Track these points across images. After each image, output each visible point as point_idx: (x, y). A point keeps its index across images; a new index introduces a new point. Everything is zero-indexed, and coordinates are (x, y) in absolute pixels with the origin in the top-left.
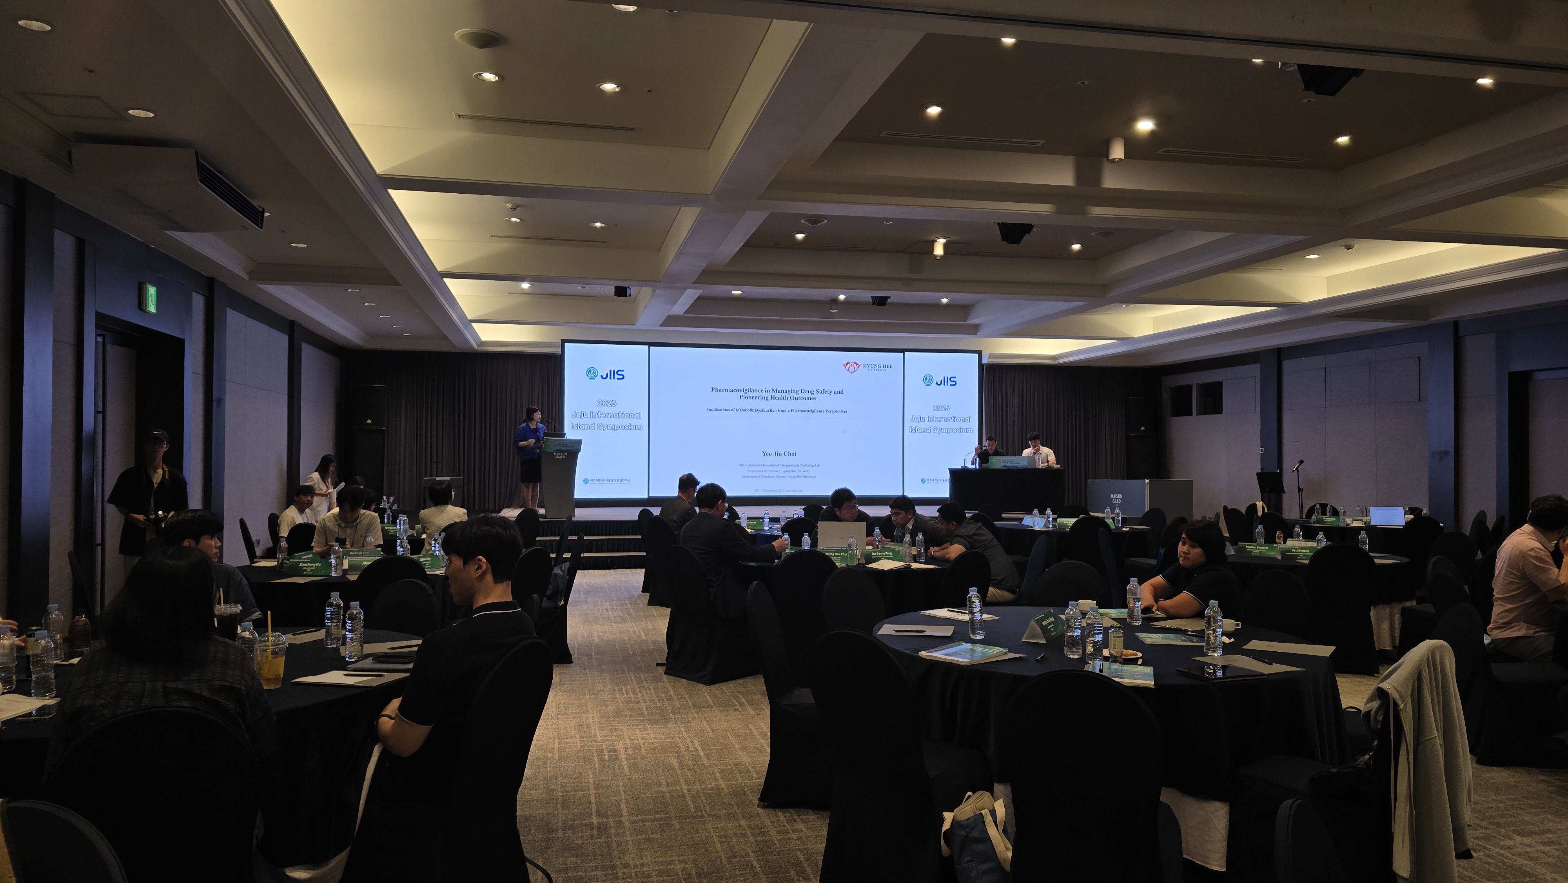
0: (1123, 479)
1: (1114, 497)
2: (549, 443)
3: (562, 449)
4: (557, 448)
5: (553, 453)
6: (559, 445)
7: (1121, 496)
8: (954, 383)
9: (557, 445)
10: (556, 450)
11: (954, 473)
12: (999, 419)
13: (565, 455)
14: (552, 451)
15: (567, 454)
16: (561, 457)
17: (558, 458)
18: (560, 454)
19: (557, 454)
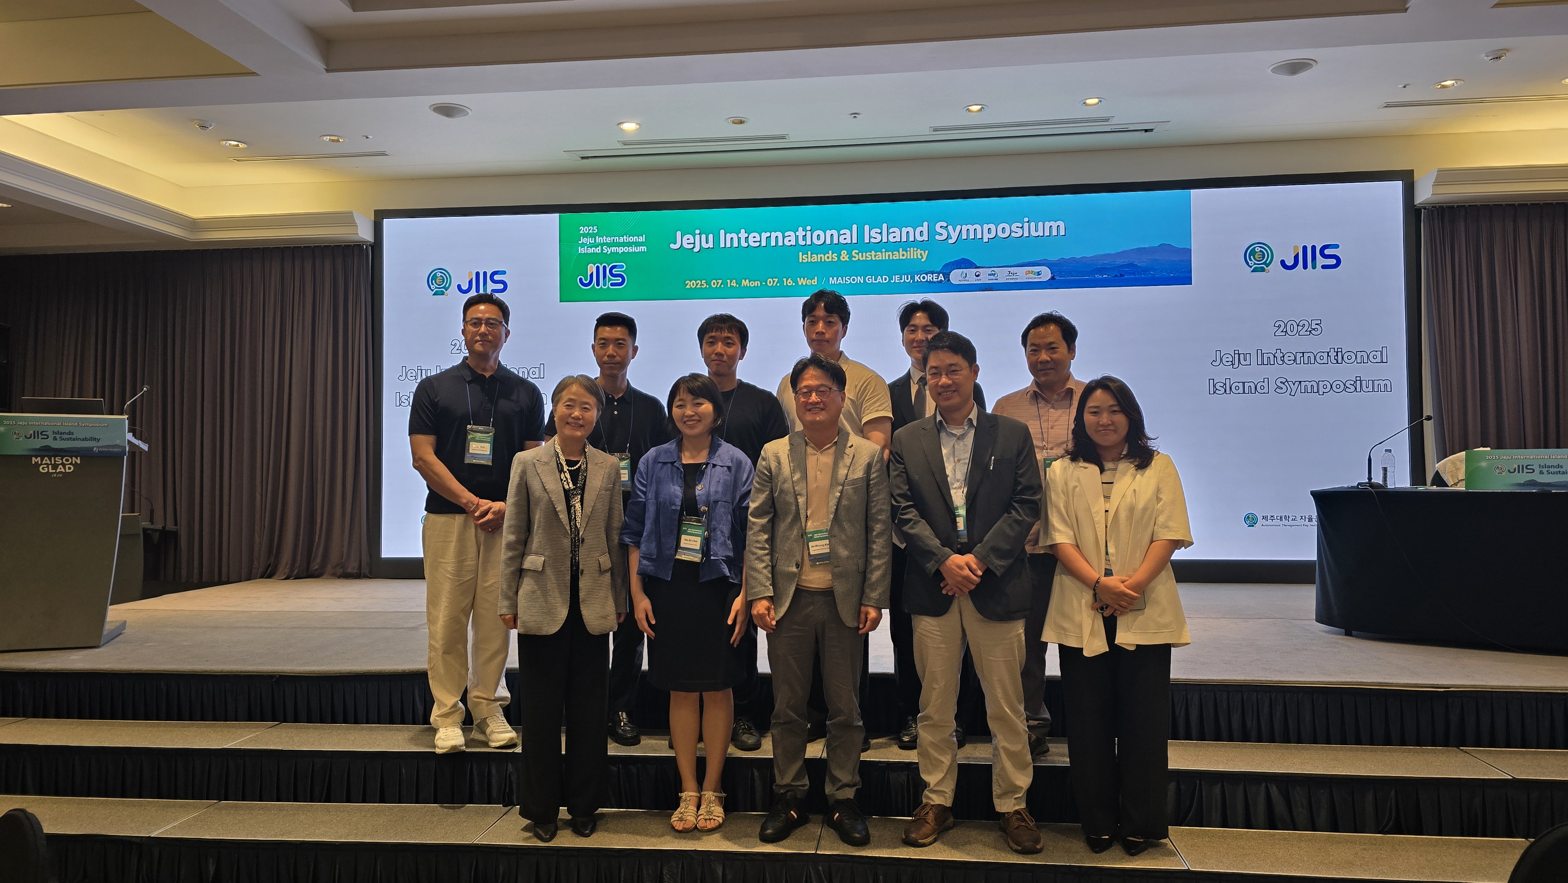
2: (2, 429)
3: (57, 445)
4: (41, 443)
5: (32, 456)
6: (40, 434)
9: (34, 436)
10: (36, 449)
13: (75, 465)
14: (24, 454)
15: (78, 461)
16: (60, 469)
17: (51, 471)
18: (55, 461)
19: (44, 462)
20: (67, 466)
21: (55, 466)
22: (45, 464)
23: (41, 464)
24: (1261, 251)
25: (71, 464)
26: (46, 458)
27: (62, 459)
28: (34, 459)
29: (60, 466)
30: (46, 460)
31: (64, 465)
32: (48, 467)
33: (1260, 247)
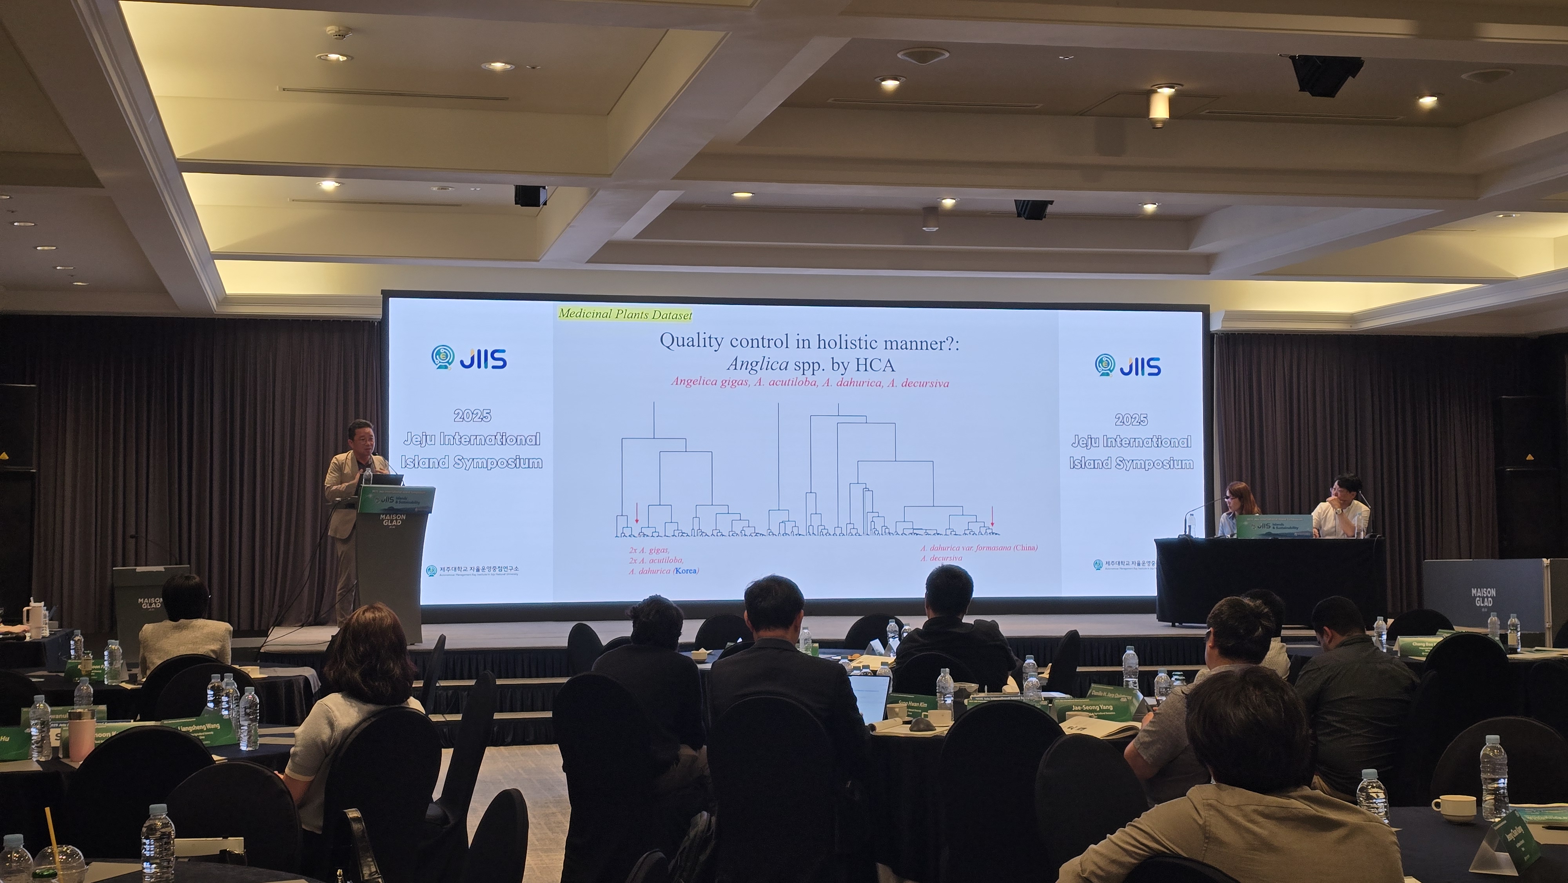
0: (1493, 557)
1: (1479, 594)
2: (370, 496)
3: (396, 506)
4: (387, 505)
5: (381, 514)
6: (389, 499)
7: (1493, 592)
8: (1156, 371)
9: (386, 500)
10: (385, 510)
11: (1167, 550)
12: (1246, 441)
13: (402, 521)
14: (377, 511)
15: (404, 518)
16: (394, 523)
18: (392, 517)
19: (387, 518)
20: (397, 521)
21: (392, 521)
23: (385, 520)
24: (1107, 360)
25: (400, 519)
26: (388, 515)
27: (396, 517)
30: (388, 517)
32: (388, 522)
33: (1107, 357)
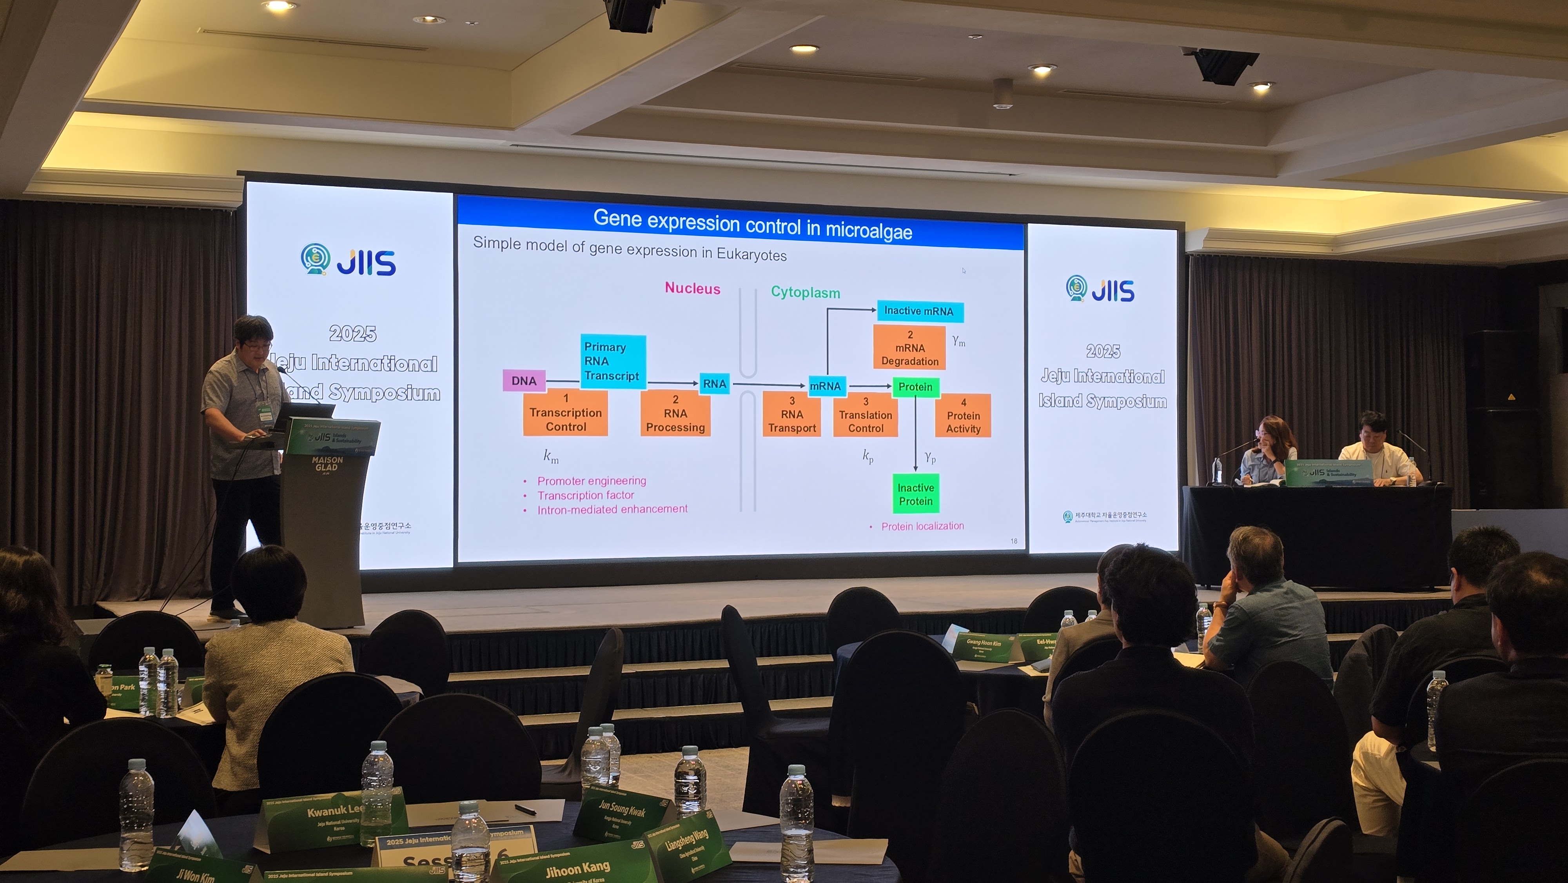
2: (302, 432)
3: (334, 446)
4: (321, 445)
5: (312, 456)
6: (325, 437)
9: (321, 438)
10: (319, 450)
13: (339, 464)
14: (310, 454)
15: (342, 462)
16: (329, 468)
17: (323, 470)
18: (327, 460)
20: (332, 465)
21: (326, 466)
22: (321, 463)
23: (318, 463)
25: (336, 463)
26: (322, 458)
27: (331, 459)
28: (314, 458)
29: (329, 465)
30: (321, 460)
31: (332, 464)
32: (321, 466)
33: (1078, 279)
